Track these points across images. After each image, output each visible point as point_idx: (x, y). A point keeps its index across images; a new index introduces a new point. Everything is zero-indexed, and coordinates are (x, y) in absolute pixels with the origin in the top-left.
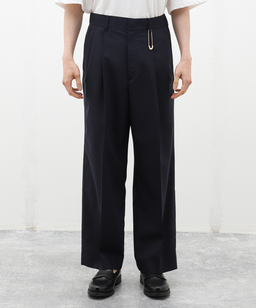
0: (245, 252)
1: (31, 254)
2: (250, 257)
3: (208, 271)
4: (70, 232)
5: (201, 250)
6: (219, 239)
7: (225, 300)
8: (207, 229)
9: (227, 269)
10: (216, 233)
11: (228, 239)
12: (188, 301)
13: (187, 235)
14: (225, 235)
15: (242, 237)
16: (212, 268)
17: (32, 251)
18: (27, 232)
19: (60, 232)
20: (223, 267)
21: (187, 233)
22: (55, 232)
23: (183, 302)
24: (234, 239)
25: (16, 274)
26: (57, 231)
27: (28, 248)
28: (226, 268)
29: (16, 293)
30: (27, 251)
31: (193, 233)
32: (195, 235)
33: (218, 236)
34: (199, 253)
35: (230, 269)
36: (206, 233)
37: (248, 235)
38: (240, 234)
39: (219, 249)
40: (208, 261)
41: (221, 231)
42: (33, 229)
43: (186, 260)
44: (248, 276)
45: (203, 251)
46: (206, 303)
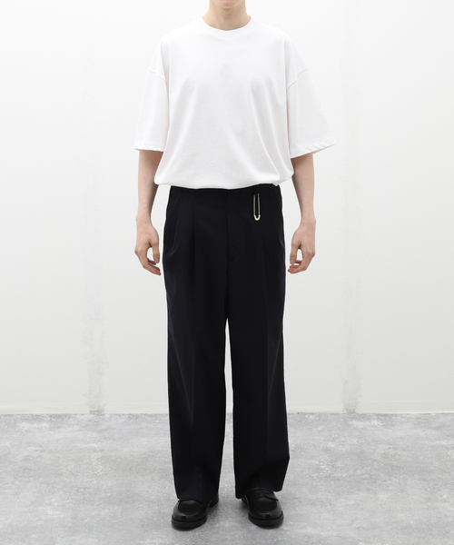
0: (389, 446)
1: (100, 454)
2: (396, 454)
3: (338, 480)
4: (151, 416)
5: (331, 445)
6: (355, 423)
7: (359, 528)
8: (338, 407)
9: (364, 477)
10: (352, 414)
11: (367, 423)
12: (310, 531)
13: (311, 417)
14: (364, 417)
15: (387, 419)
16: (344, 475)
17: (102, 451)
18: (91, 416)
19: (137, 416)
20: (359, 472)
21: (312, 414)
22: (130, 416)
23: (304, 531)
24: (375, 423)
25: (82, 490)
26: (133, 415)
27: (95, 445)
28: (362, 475)
29: (86, 521)
30: (94, 450)
31: (320, 415)
32: (323, 417)
33: (354, 418)
34: (327, 450)
35: (368, 476)
36: (338, 414)
37: (396, 415)
38: (385, 415)
39: (355, 441)
40: (338, 464)
41: (359, 411)
42: (99, 413)
43: (309, 462)
44: (391, 488)
45: (333, 446)
46: (334, 534)
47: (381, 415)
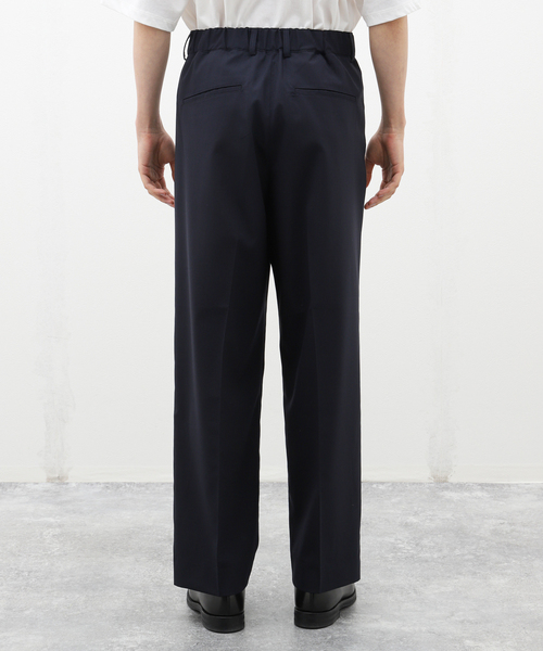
0: (502, 521)
1: (58, 530)
2: (513, 531)
3: (427, 561)
4: (139, 485)
5: (412, 519)
6: (448, 494)
7: (462, 622)
8: (424, 475)
9: (466, 557)
10: (441, 483)
11: (466, 494)
12: (384, 625)
13: (381, 487)
14: (461, 487)
15: (496, 490)
16: (435, 556)
17: (60, 526)
18: (49, 485)
19: (118, 486)
20: (457, 552)
21: (382, 483)
22: (107, 486)
23: (375, 626)
24: (479, 494)
25: (26, 574)
26: (112, 484)
27: (52, 520)
28: (463, 555)
30: (50, 526)
31: (394, 484)
32: (397, 487)
33: (447, 488)
34: (406, 525)
35: (472, 557)
36: (421, 484)
37: (509, 485)
38: (492, 485)
39: (449, 515)
40: (425, 542)
41: (453, 479)
42: (60, 480)
43: (379, 539)
44: (509, 571)
45: (415, 521)
46: (424, 629)
47: (487, 485)
